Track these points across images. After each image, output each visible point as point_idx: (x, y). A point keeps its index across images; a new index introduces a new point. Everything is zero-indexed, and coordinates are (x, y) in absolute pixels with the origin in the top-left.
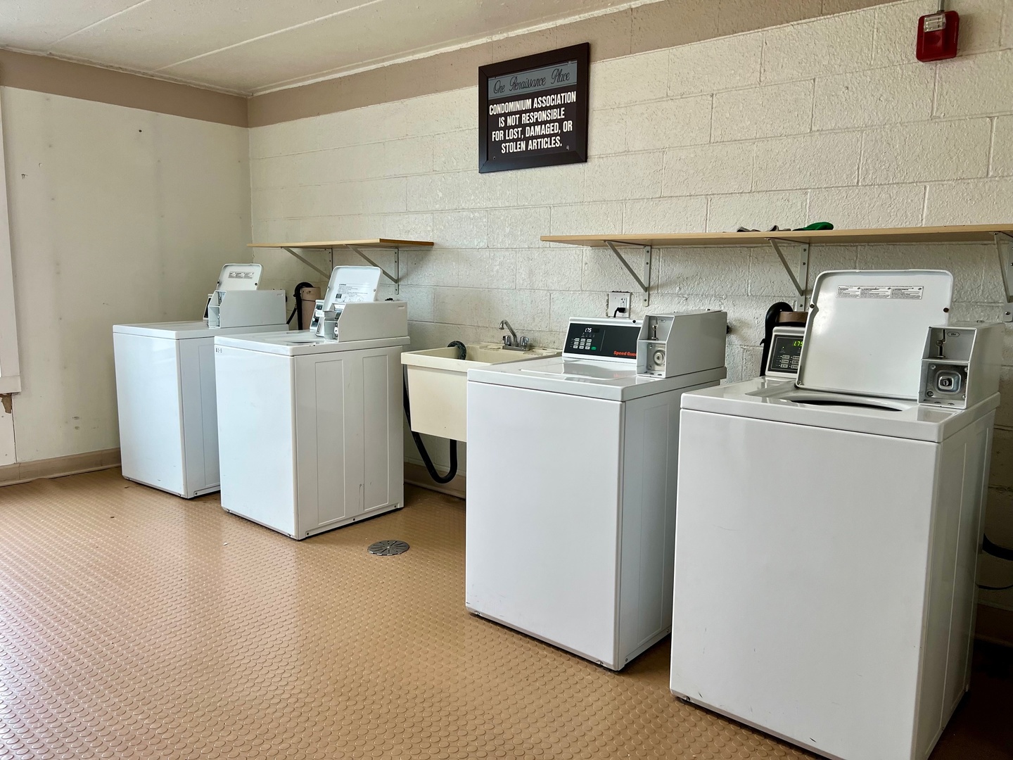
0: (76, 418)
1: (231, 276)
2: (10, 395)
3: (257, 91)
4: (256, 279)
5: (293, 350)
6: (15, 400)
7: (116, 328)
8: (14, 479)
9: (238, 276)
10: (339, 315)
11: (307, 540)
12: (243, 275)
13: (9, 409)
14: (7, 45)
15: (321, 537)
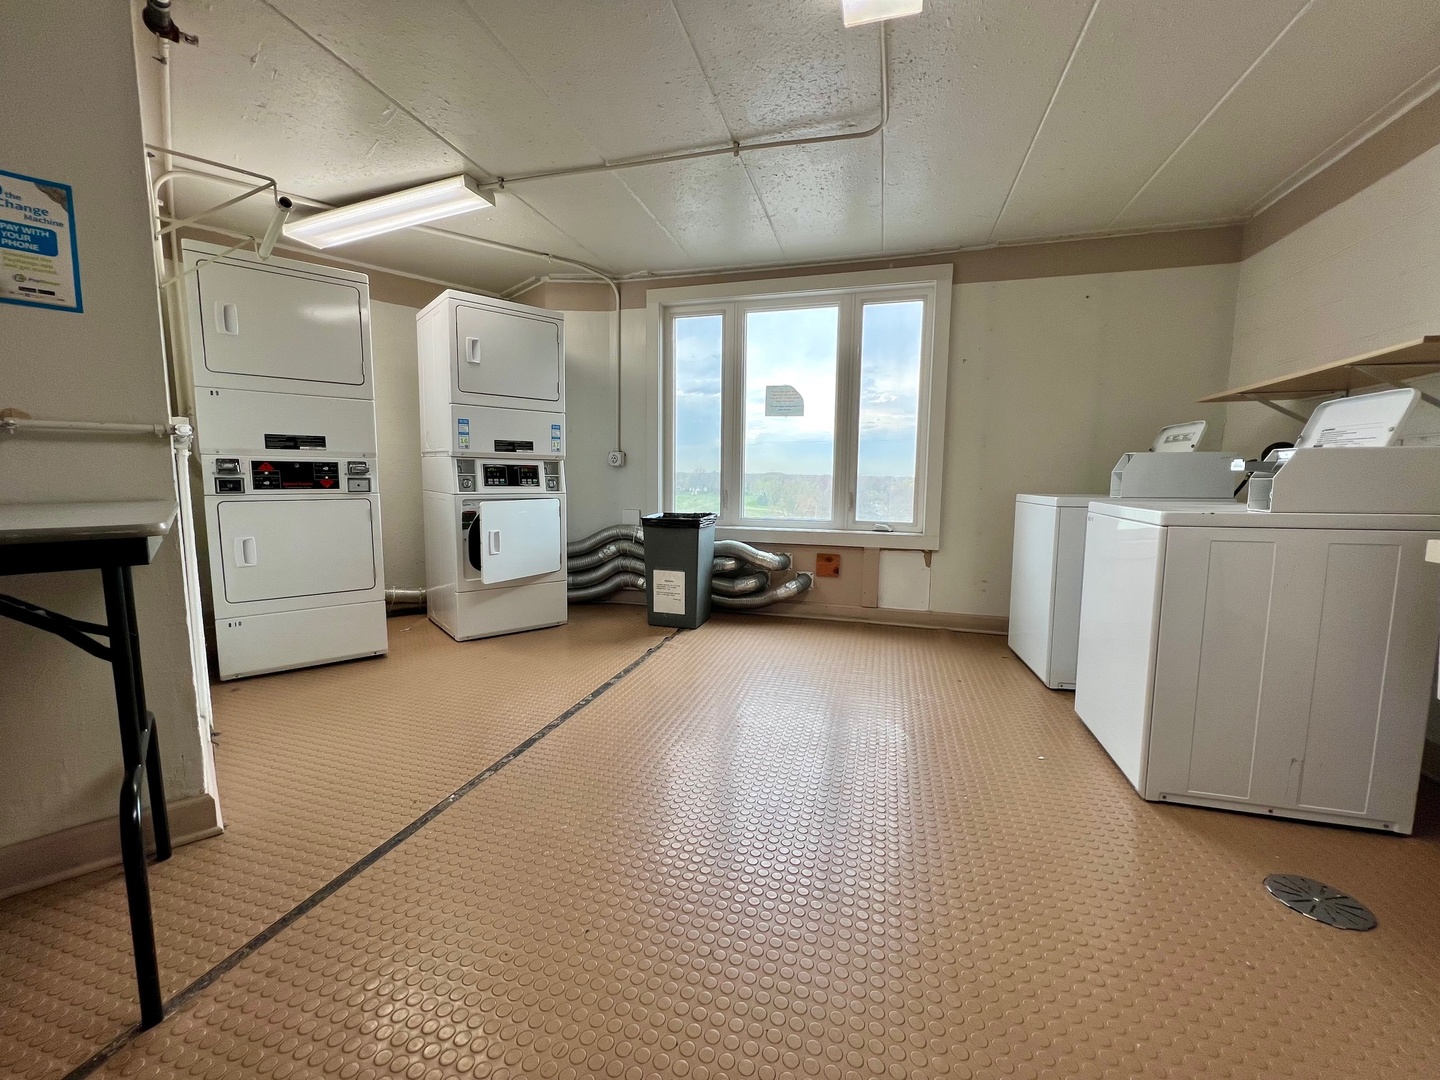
0: (984, 582)
1: (1167, 441)
2: (931, 552)
3: (1258, 207)
4: (1195, 440)
5: (1166, 517)
6: (934, 556)
7: (1020, 497)
8: (912, 622)
9: (1175, 439)
10: (1280, 466)
11: (1161, 806)
12: (1181, 437)
13: (928, 564)
14: (961, 247)
15: (1189, 812)
